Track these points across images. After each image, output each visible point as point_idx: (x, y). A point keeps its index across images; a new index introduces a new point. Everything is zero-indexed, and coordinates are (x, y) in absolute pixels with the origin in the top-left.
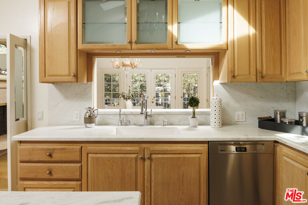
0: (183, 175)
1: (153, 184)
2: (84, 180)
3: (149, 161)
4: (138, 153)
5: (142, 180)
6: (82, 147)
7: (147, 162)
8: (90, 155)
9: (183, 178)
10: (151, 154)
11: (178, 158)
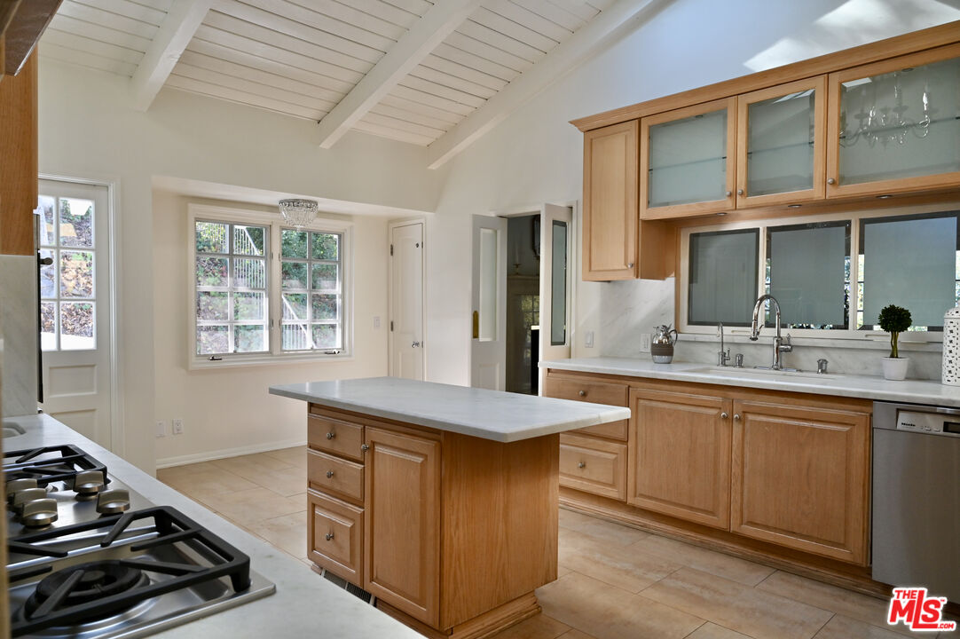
0: (809, 465)
1: (746, 471)
2: (631, 444)
3: (741, 426)
4: (720, 408)
5: (725, 459)
6: (629, 387)
7: (737, 428)
8: (641, 402)
9: (808, 469)
10: (744, 412)
11: (799, 427)
